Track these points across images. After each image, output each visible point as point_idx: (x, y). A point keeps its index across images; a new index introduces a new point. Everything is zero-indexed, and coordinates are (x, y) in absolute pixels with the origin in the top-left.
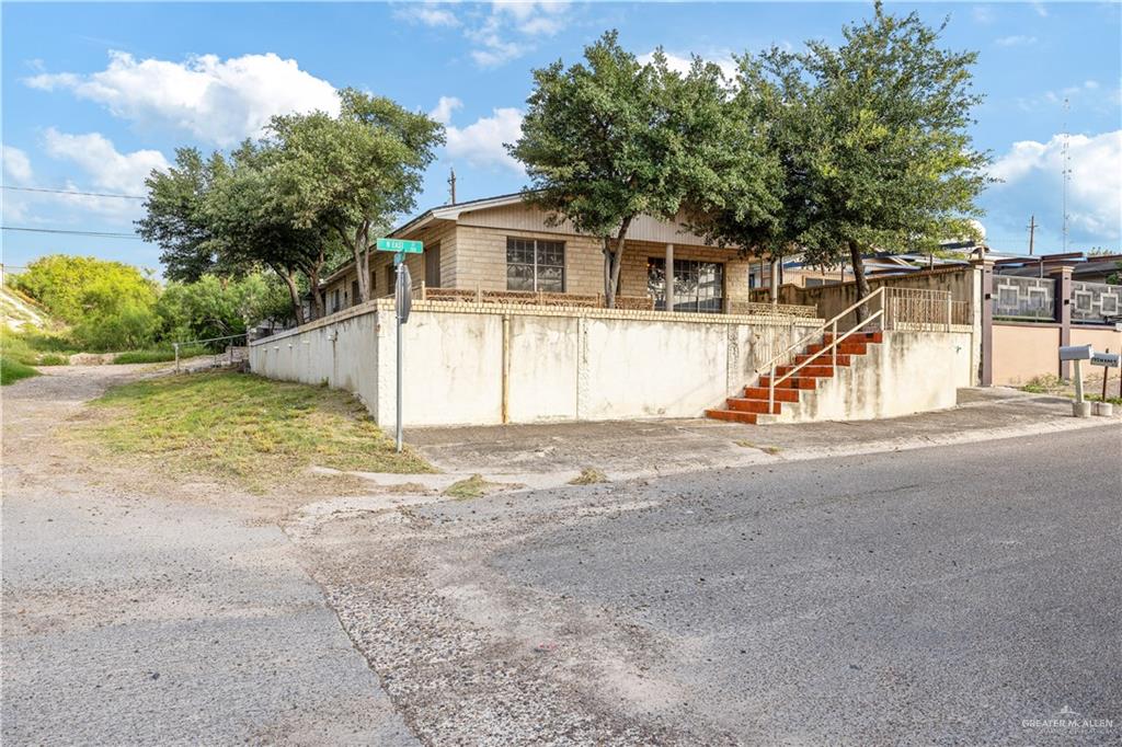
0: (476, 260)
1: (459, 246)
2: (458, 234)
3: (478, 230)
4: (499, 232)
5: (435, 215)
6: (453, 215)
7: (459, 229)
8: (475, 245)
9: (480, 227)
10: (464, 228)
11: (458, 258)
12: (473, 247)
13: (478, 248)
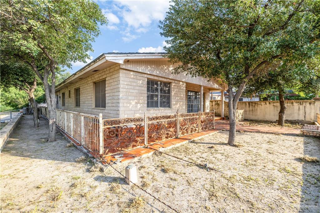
0: (131, 91)
1: (121, 82)
2: (121, 75)
3: (132, 73)
4: (144, 75)
5: (107, 58)
6: (120, 60)
7: (121, 71)
8: (131, 82)
9: (133, 71)
10: (124, 71)
11: (121, 90)
12: (130, 84)
13: (133, 84)
